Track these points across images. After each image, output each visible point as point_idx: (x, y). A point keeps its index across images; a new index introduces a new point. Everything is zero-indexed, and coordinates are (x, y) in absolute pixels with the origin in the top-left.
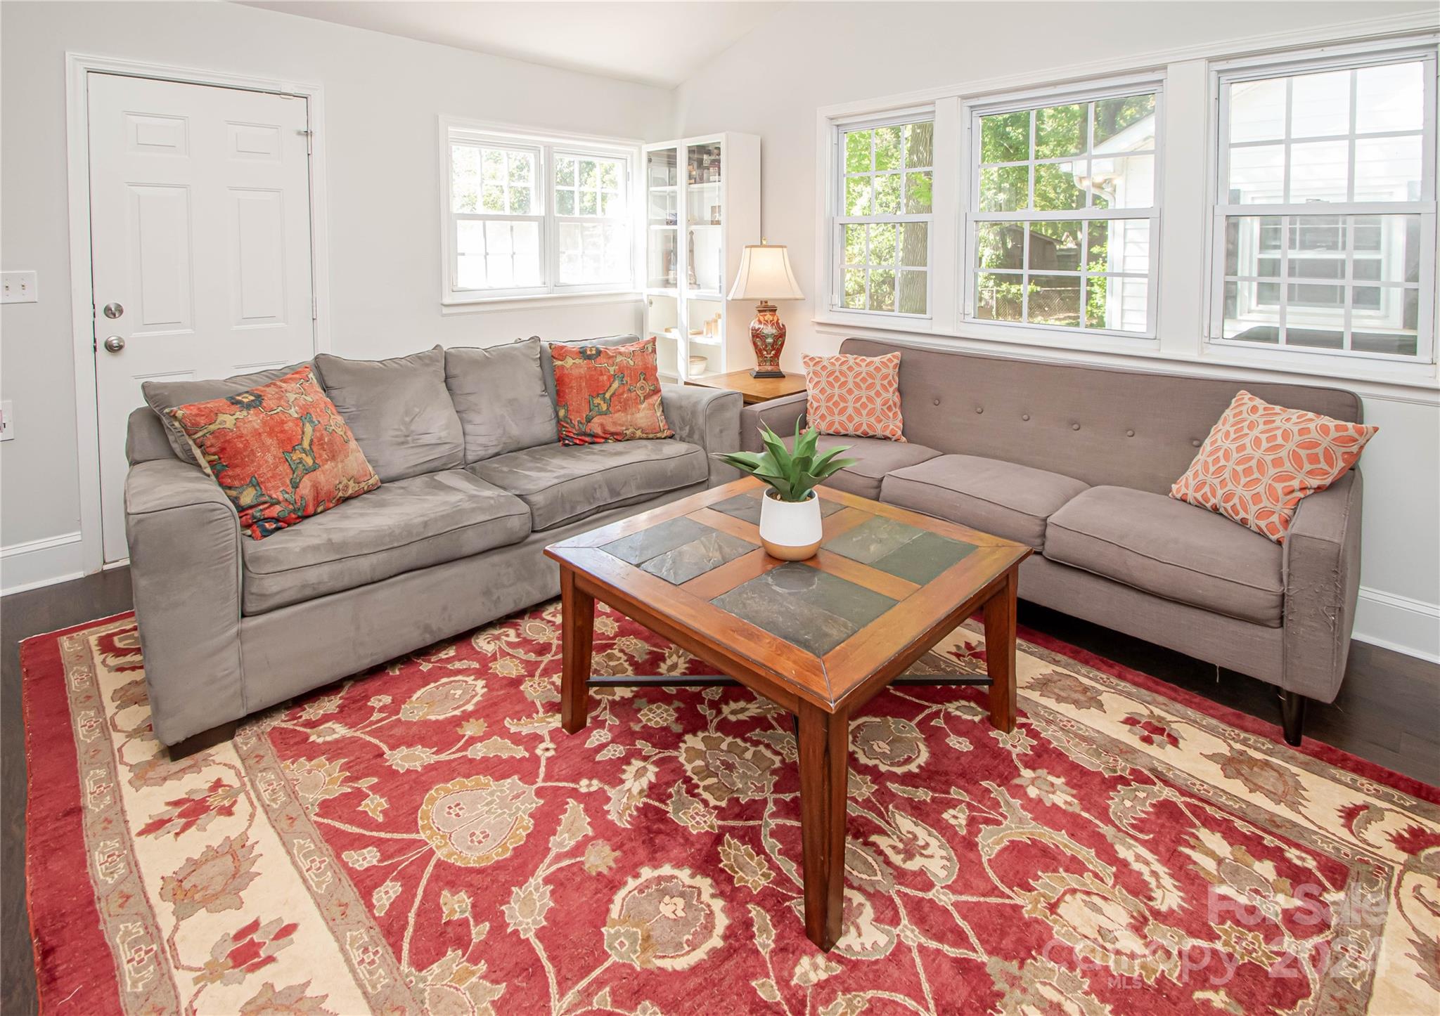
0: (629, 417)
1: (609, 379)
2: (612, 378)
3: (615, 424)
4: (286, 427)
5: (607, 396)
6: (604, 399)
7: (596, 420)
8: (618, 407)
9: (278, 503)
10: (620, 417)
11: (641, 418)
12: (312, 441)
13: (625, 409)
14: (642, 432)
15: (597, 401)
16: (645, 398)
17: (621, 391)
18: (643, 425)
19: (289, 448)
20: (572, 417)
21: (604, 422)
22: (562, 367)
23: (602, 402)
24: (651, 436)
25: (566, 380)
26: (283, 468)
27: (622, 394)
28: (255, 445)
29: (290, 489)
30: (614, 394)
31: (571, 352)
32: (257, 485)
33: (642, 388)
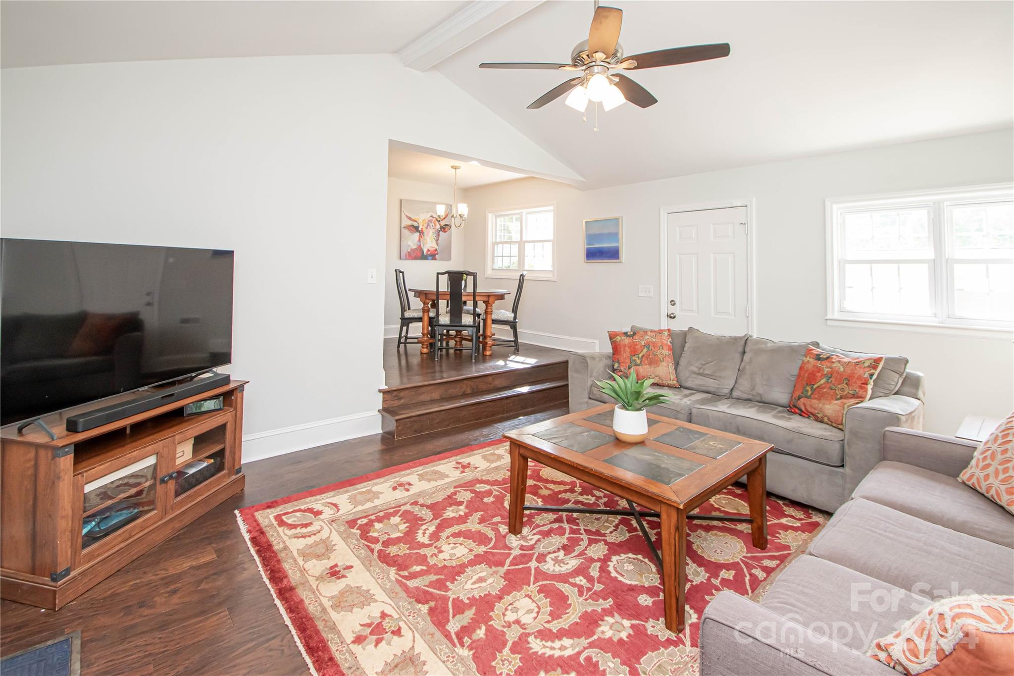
0: (821, 405)
1: (821, 376)
2: (823, 375)
3: (811, 406)
4: (637, 347)
6: (812, 388)
7: (802, 400)
8: (816, 396)
9: (622, 371)
10: (815, 402)
11: (829, 409)
12: (644, 355)
13: (819, 399)
14: (829, 419)
16: (841, 398)
17: (824, 386)
18: (829, 415)
19: (633, 354)
21: (806, 402)
23: (809, 390)
24: (834, 425)
26: (628, 361)
27: (823, 388)
28: (622, 349)
29: (627, 369)
30: (818, 387)
32: (619, 363)
33: (842, 390)
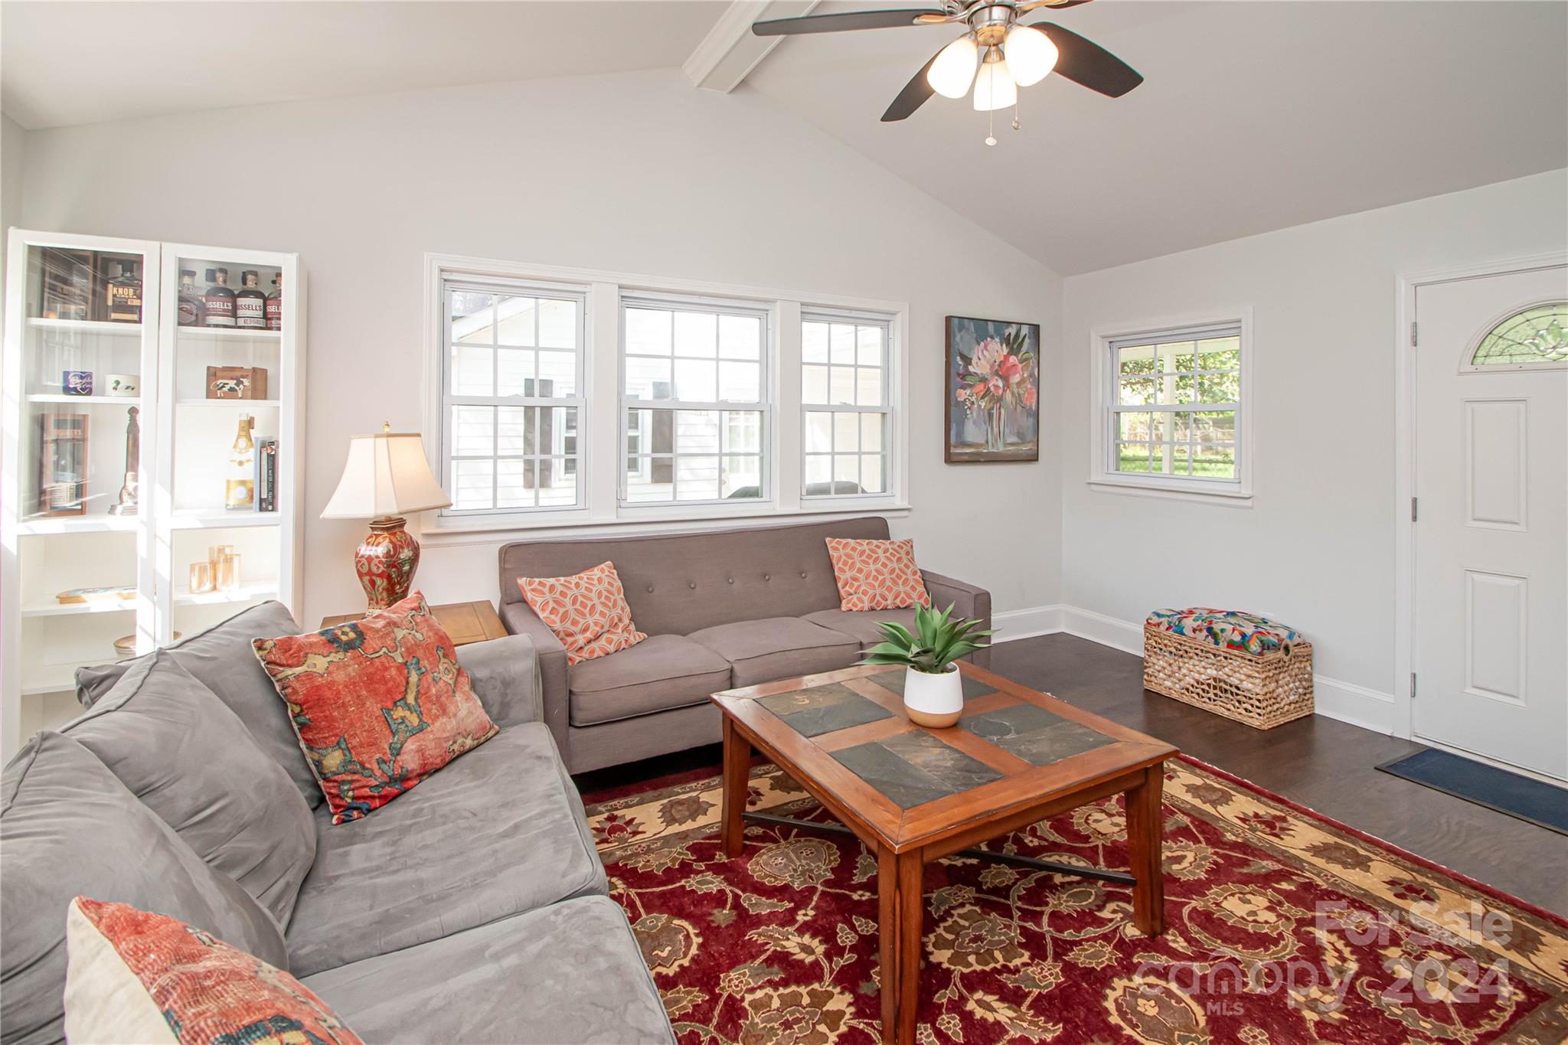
1: (401, 673)
2: (403, 668)
5: (411, 699)
6: (408, 707)
7: (408, 747)
15: (399, 713)
20: (365, 757)
22: (309, 675)
23: (407, 713)
25: (328, 694)
31: (311, 645)
